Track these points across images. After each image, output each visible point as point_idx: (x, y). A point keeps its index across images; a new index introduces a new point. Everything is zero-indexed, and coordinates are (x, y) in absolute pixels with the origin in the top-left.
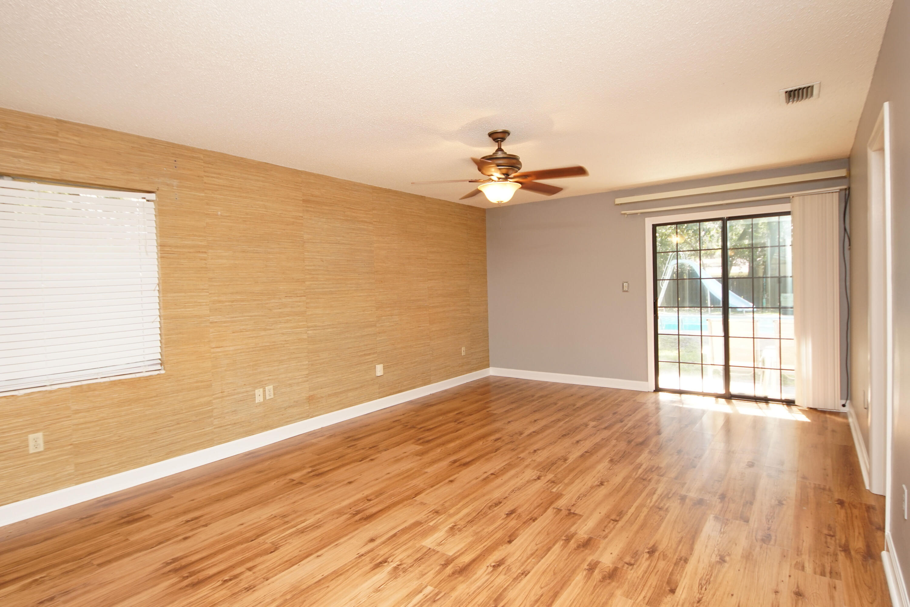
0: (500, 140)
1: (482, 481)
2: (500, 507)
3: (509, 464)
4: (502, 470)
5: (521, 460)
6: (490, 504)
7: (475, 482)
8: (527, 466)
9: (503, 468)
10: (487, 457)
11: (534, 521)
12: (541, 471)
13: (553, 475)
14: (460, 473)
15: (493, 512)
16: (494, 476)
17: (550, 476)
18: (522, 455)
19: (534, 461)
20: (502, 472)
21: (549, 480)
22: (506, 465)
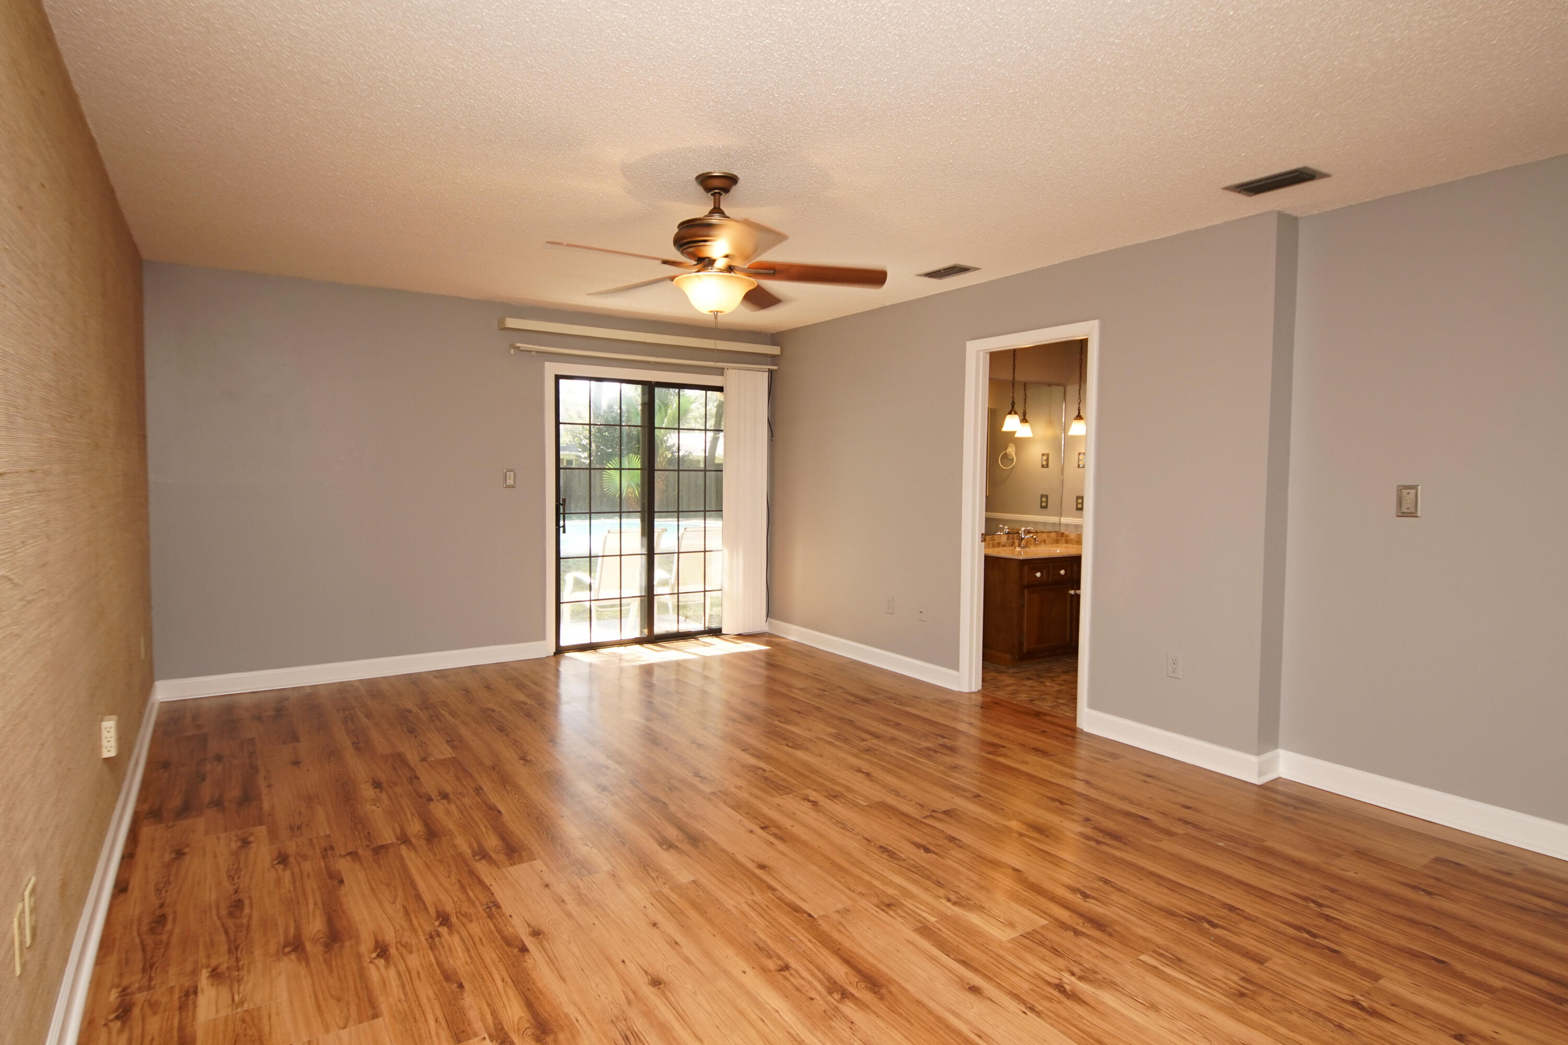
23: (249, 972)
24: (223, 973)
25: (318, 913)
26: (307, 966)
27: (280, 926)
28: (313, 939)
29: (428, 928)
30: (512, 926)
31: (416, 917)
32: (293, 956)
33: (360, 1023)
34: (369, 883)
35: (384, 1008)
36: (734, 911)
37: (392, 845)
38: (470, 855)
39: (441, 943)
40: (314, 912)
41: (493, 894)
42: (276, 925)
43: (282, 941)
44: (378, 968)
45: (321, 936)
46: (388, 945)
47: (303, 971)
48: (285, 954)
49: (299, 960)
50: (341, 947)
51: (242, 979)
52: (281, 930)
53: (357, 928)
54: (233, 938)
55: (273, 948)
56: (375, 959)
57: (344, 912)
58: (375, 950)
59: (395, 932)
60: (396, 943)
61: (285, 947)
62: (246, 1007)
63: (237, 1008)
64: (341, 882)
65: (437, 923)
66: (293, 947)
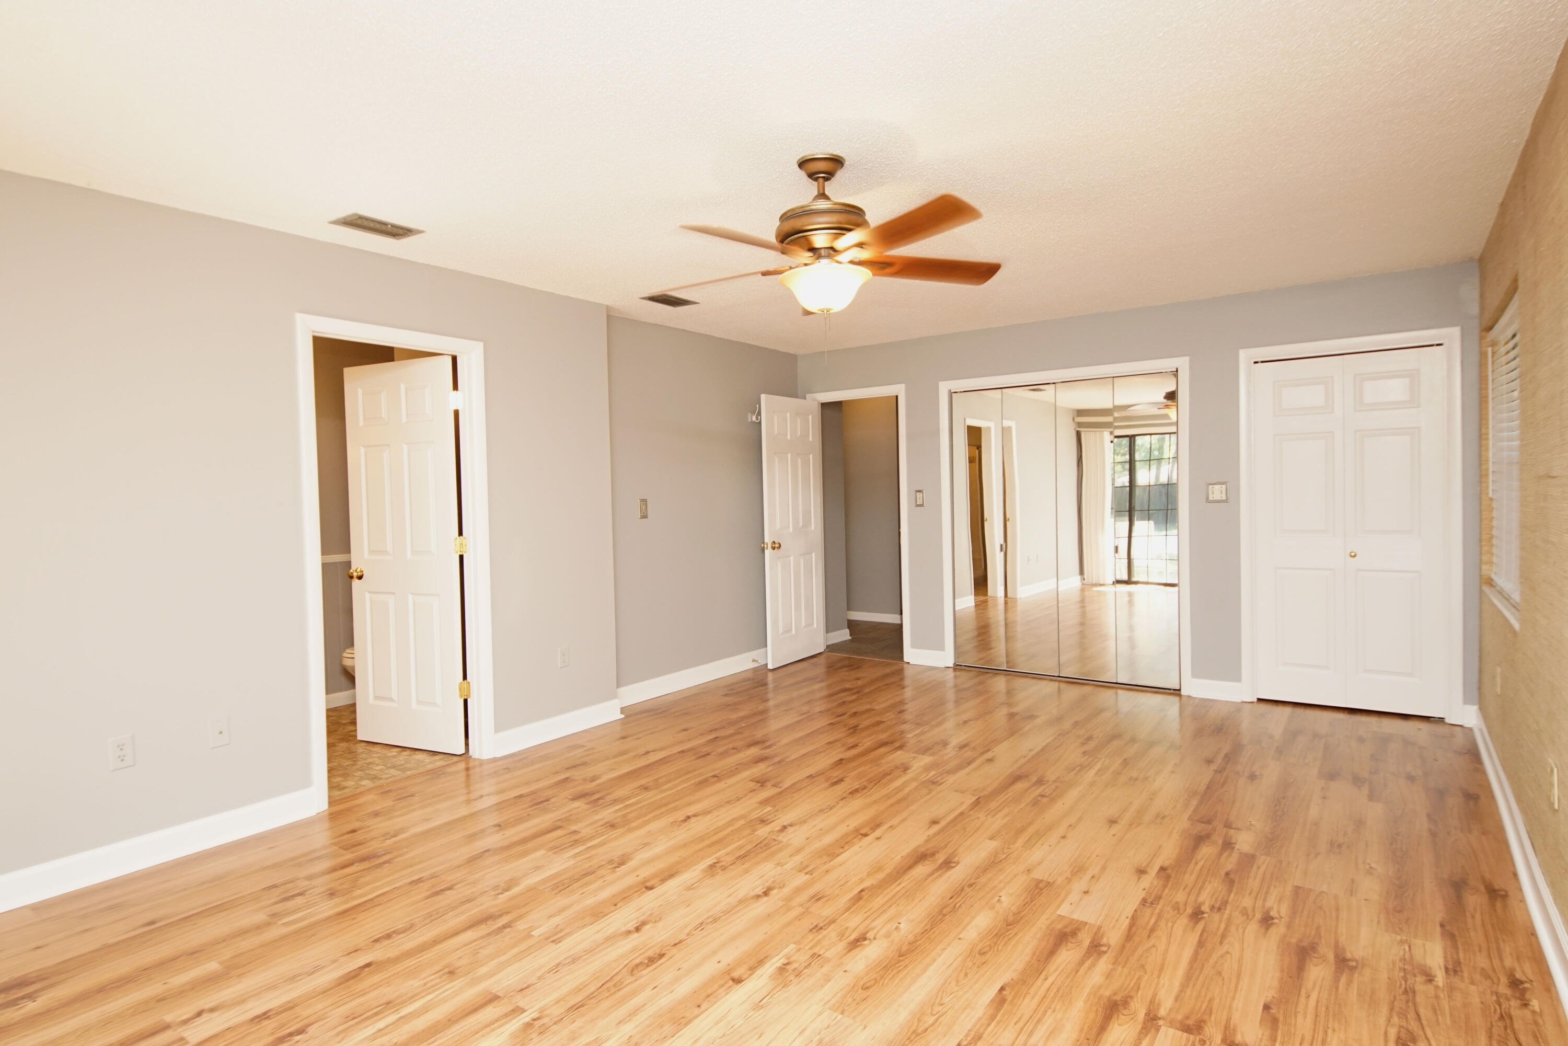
0: (823, 177)
1: (881, 823)
2: (851, 788)
3: (834, 856)
4: (847, 843)
5: (807, 866)
6: (865, 791)
7: (894, 821)
8: (799, 851)
9: (846, 848)
10: (881, 876)
11: (811, 775)
12: (775, 840)
13: (756, 833)
14: (924, 838)
15: (861, 783)
16: (863, 831)
17: (763, 831)
18: (802, 878)
19: (778, 864)
20: (847, 840)
21: (768, 824)
22: (839, 855)
23: (1394, 963)
24: (1420, 973)
25: (1309, 985)
26: (1338, 941)
27: (1355, 992)
28: (1325, 961)
29: (1216, 917)
30: (1152, 883)
31: (1218, 929)
32: (1348, 955)
33: (1311, 889)
34: (1236, 988)
35: (1289, 889)
36: (1005, 821)
37: (1171, 1024)
38: (1106, 956)
39: (1216, 901)
40: (1314, 987)
41: (1136, 910)
42: (1359, 995)
43: (1356, 975)
44: (1278, 912)
45: (1315, 960)
46: (1260, 922)
47: (1342, 940)
48: (1357, 961)
49: (1344, 950)
50: (1301, 941)
51: (1401, 960)
52: (1355, 986)
53: (1278, 947)
54: (1410, 1004)
55: (1367, 972)
56: (1276, 918)
57: (1282, 971)
58: (1273, 924)
59: (1246, 928)
60: (1251, 920)
61: (1355, 968)
62: (1399, 938)
63: (1407, 940)
64: (1267, 1007)
65: (1206, 915)
66: (1346, 963)
